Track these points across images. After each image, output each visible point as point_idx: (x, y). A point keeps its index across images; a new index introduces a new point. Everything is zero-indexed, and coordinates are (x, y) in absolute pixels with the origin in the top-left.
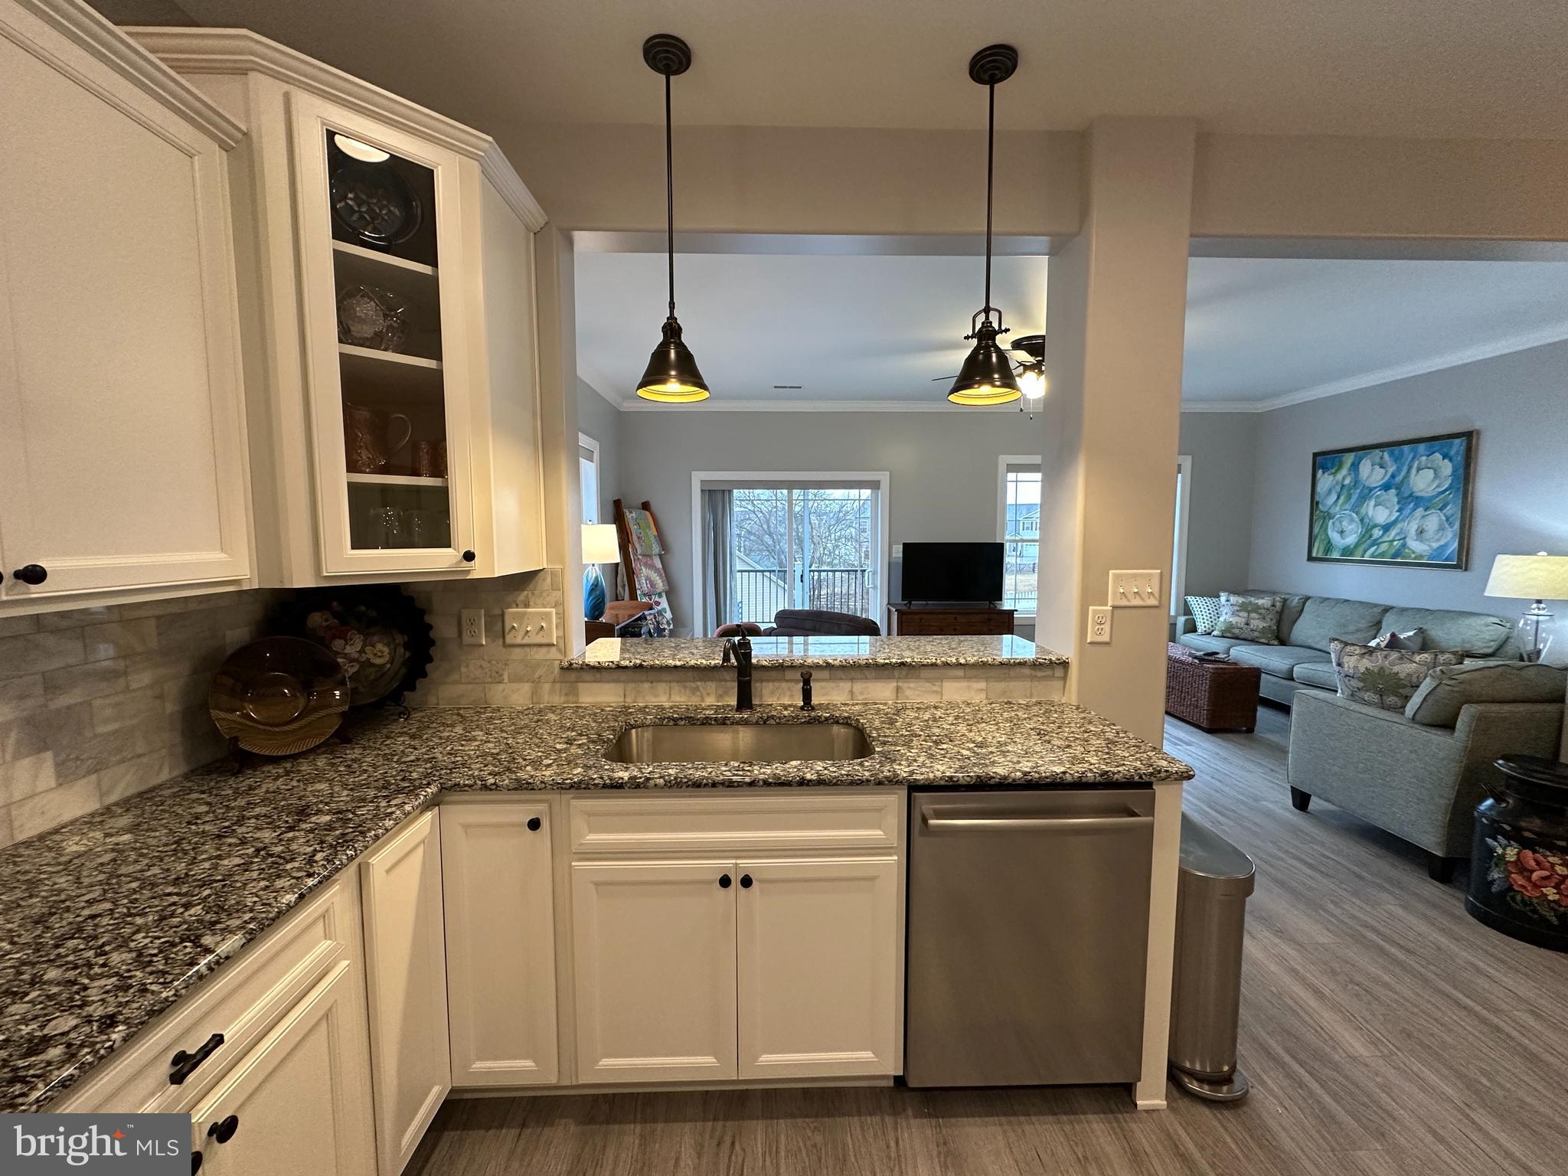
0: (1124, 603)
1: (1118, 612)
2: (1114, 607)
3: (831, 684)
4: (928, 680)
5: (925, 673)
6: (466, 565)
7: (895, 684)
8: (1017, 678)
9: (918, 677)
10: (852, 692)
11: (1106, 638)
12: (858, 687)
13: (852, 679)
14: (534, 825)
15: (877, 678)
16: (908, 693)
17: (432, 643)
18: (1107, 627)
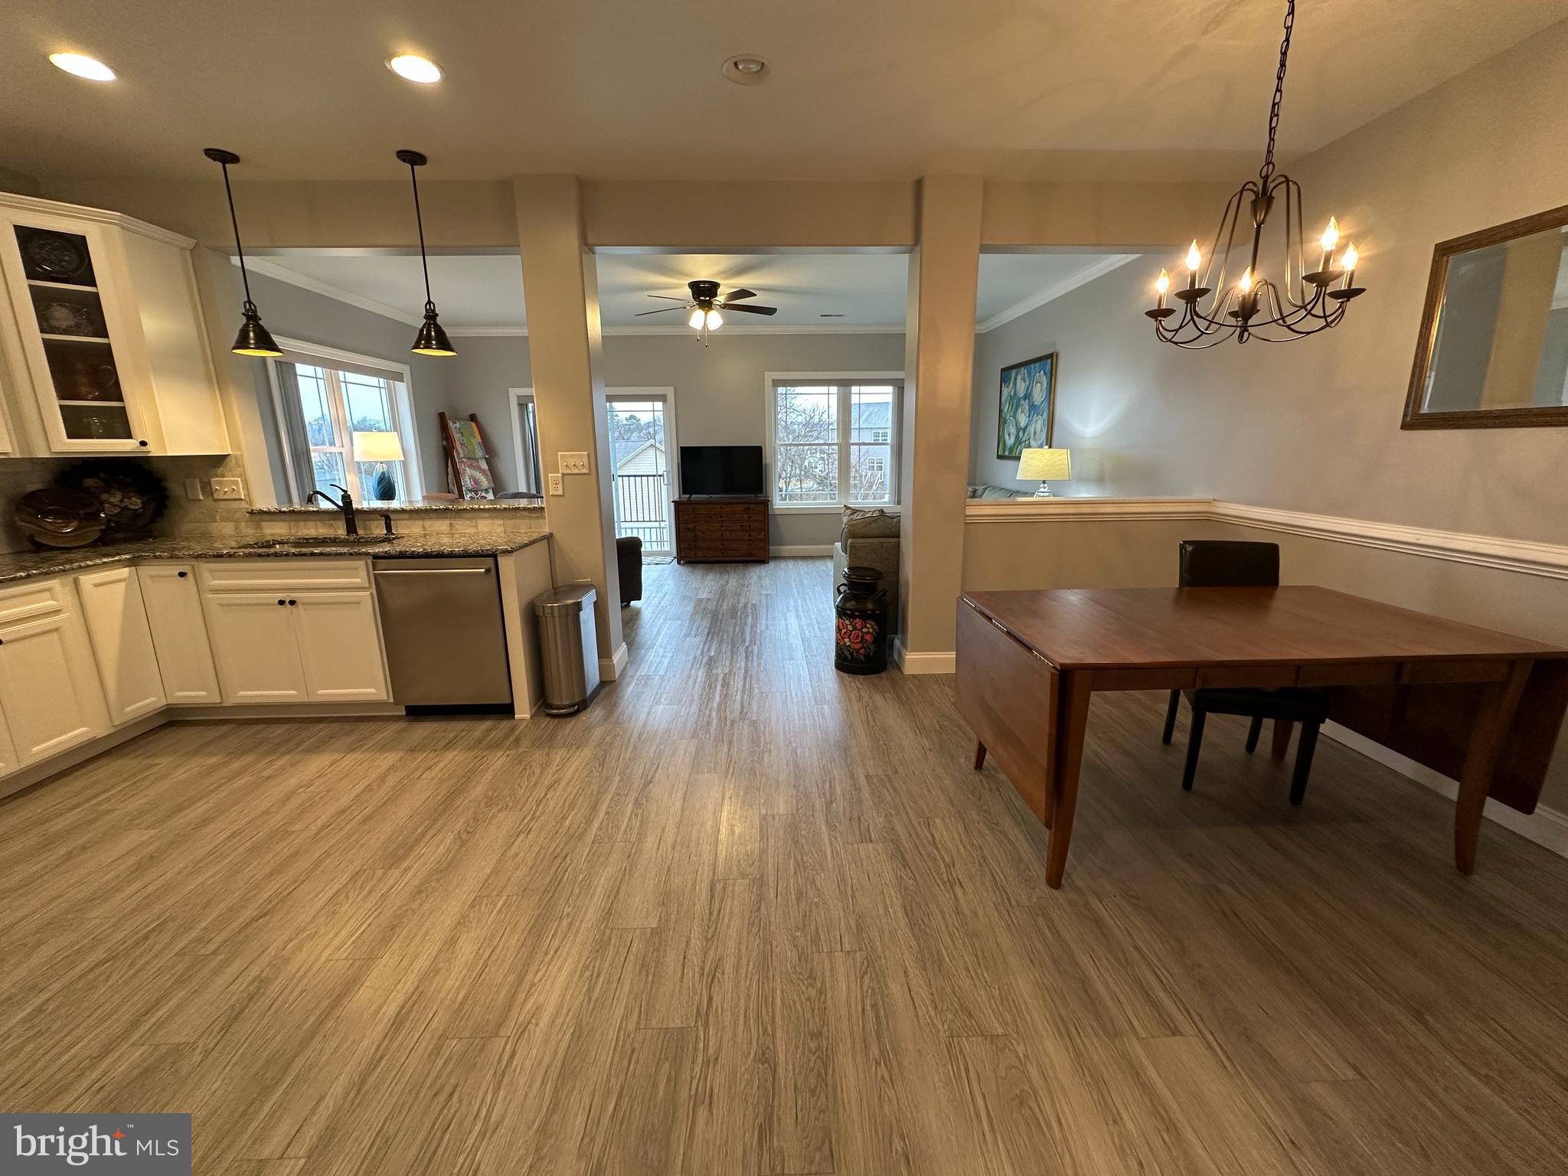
0: (568, 472)
1: (565, 477)
2: (563, 474)
3: (411, 522)
4: (468, 519)
5: (466, 515)
6: (144, 449)
7: (448, 522)
8: (522, 518)
9: (462, 518)
10: (424, 527)
11: (560, 492)
12: (427, 523)
13: (423, 519)
14: (182, 575)
15: (437, 518)
16: (457, 527)
17: (167, 498)
18: (560, 486)
